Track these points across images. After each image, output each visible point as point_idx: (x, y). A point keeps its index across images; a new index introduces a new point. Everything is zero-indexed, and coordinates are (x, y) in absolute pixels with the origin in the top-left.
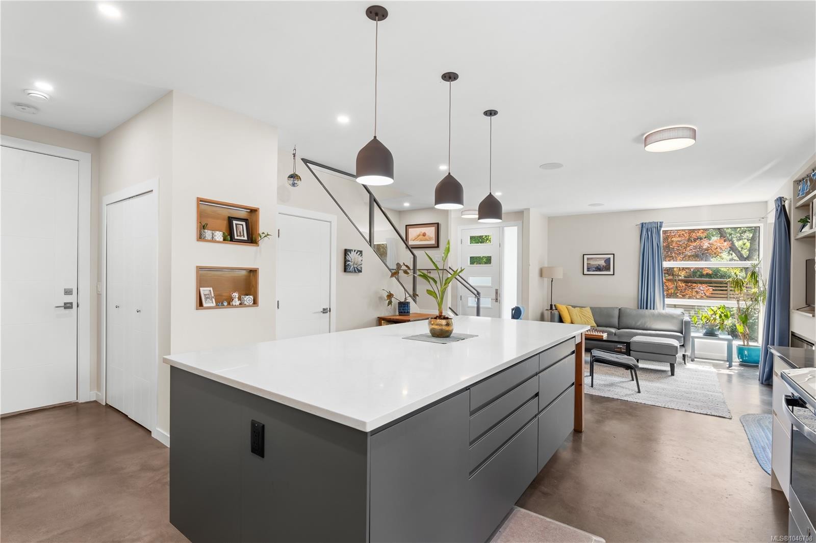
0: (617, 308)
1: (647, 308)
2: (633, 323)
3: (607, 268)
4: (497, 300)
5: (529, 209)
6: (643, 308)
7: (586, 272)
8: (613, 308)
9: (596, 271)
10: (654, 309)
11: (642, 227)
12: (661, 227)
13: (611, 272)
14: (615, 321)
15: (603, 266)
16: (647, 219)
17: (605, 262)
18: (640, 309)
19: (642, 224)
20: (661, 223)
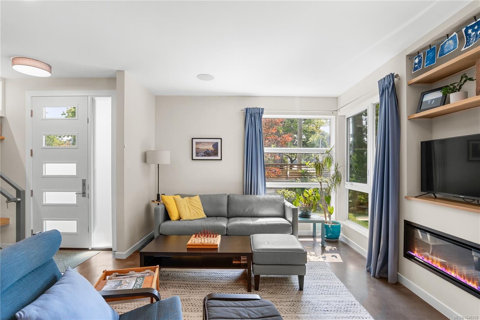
0: (226, 194)
1: (251, 194)
2: (241, 211)
3: (215, 153)
4: (84, 194)
5: (124, 71)
6: (248, 194)
7: (195, 157)
8: (221, 195)
9: (205, 156)
10: (257, 194)
11: (246, 112)
12: (262, 113)
13: (219, 158)
14: (224, 209)
15: (211, 151)
16: (252, 105)
17: (213, 146)
18: (245, 195)
19: (247, 109)
20: (263, 109)
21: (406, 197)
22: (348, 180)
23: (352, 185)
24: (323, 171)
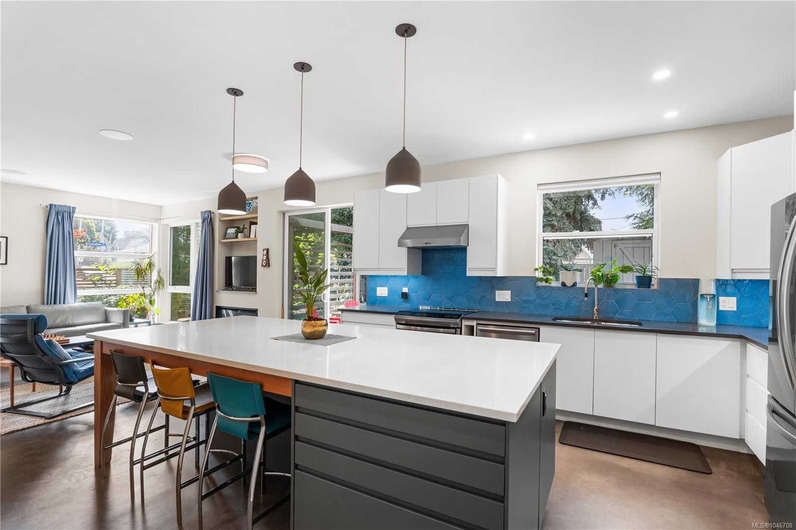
1: (55, 303)
6: (51, 304)
10: (64, 303)
11: (50, 209)
12: (74, 212)
16: (57, 201)
18: (46, 305)
19: (51, 205)
20: (74, 208)
21: (217, 291)
22: (171, 284)
23: (175, 288)
24: (145, 278)
